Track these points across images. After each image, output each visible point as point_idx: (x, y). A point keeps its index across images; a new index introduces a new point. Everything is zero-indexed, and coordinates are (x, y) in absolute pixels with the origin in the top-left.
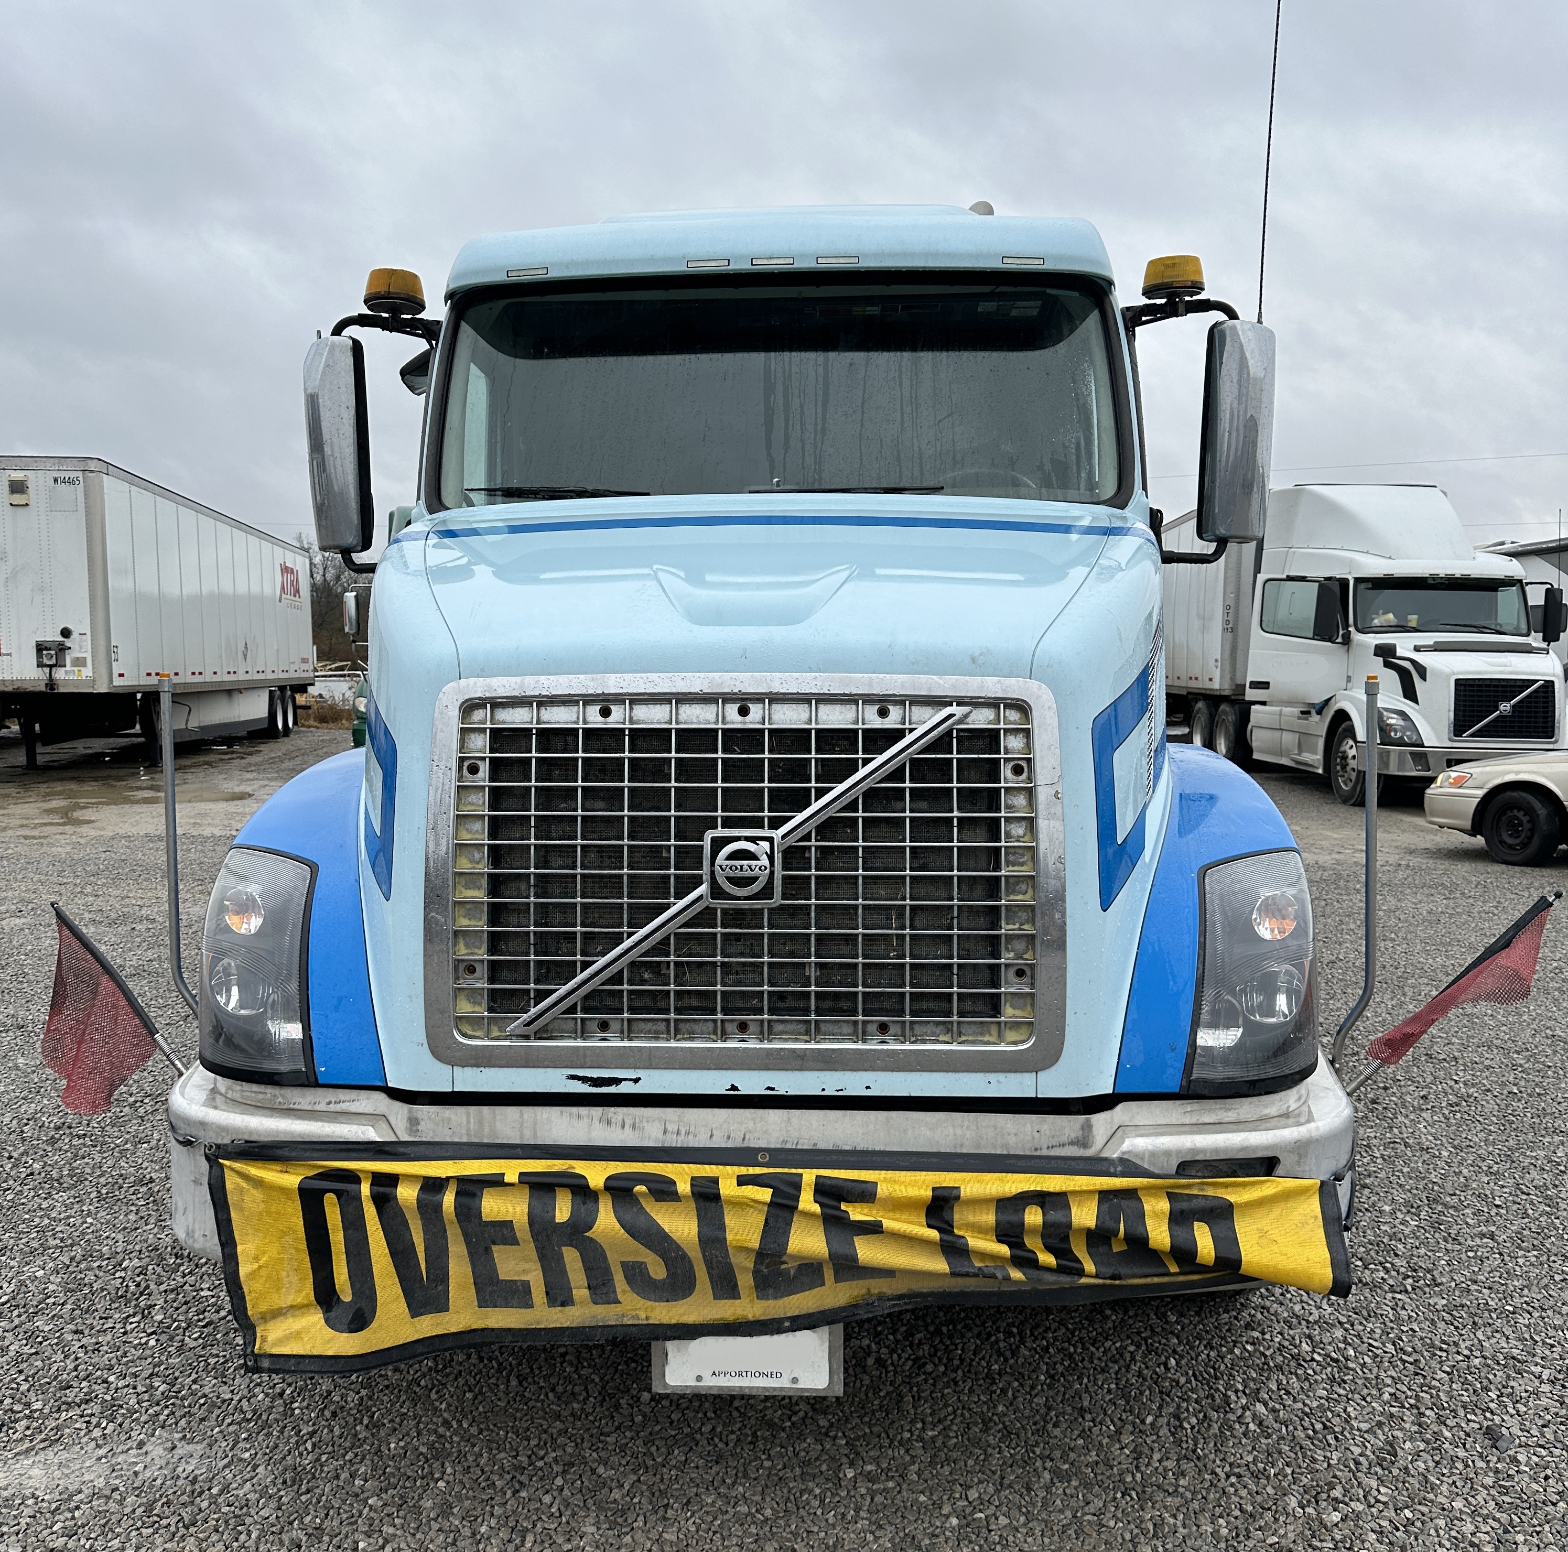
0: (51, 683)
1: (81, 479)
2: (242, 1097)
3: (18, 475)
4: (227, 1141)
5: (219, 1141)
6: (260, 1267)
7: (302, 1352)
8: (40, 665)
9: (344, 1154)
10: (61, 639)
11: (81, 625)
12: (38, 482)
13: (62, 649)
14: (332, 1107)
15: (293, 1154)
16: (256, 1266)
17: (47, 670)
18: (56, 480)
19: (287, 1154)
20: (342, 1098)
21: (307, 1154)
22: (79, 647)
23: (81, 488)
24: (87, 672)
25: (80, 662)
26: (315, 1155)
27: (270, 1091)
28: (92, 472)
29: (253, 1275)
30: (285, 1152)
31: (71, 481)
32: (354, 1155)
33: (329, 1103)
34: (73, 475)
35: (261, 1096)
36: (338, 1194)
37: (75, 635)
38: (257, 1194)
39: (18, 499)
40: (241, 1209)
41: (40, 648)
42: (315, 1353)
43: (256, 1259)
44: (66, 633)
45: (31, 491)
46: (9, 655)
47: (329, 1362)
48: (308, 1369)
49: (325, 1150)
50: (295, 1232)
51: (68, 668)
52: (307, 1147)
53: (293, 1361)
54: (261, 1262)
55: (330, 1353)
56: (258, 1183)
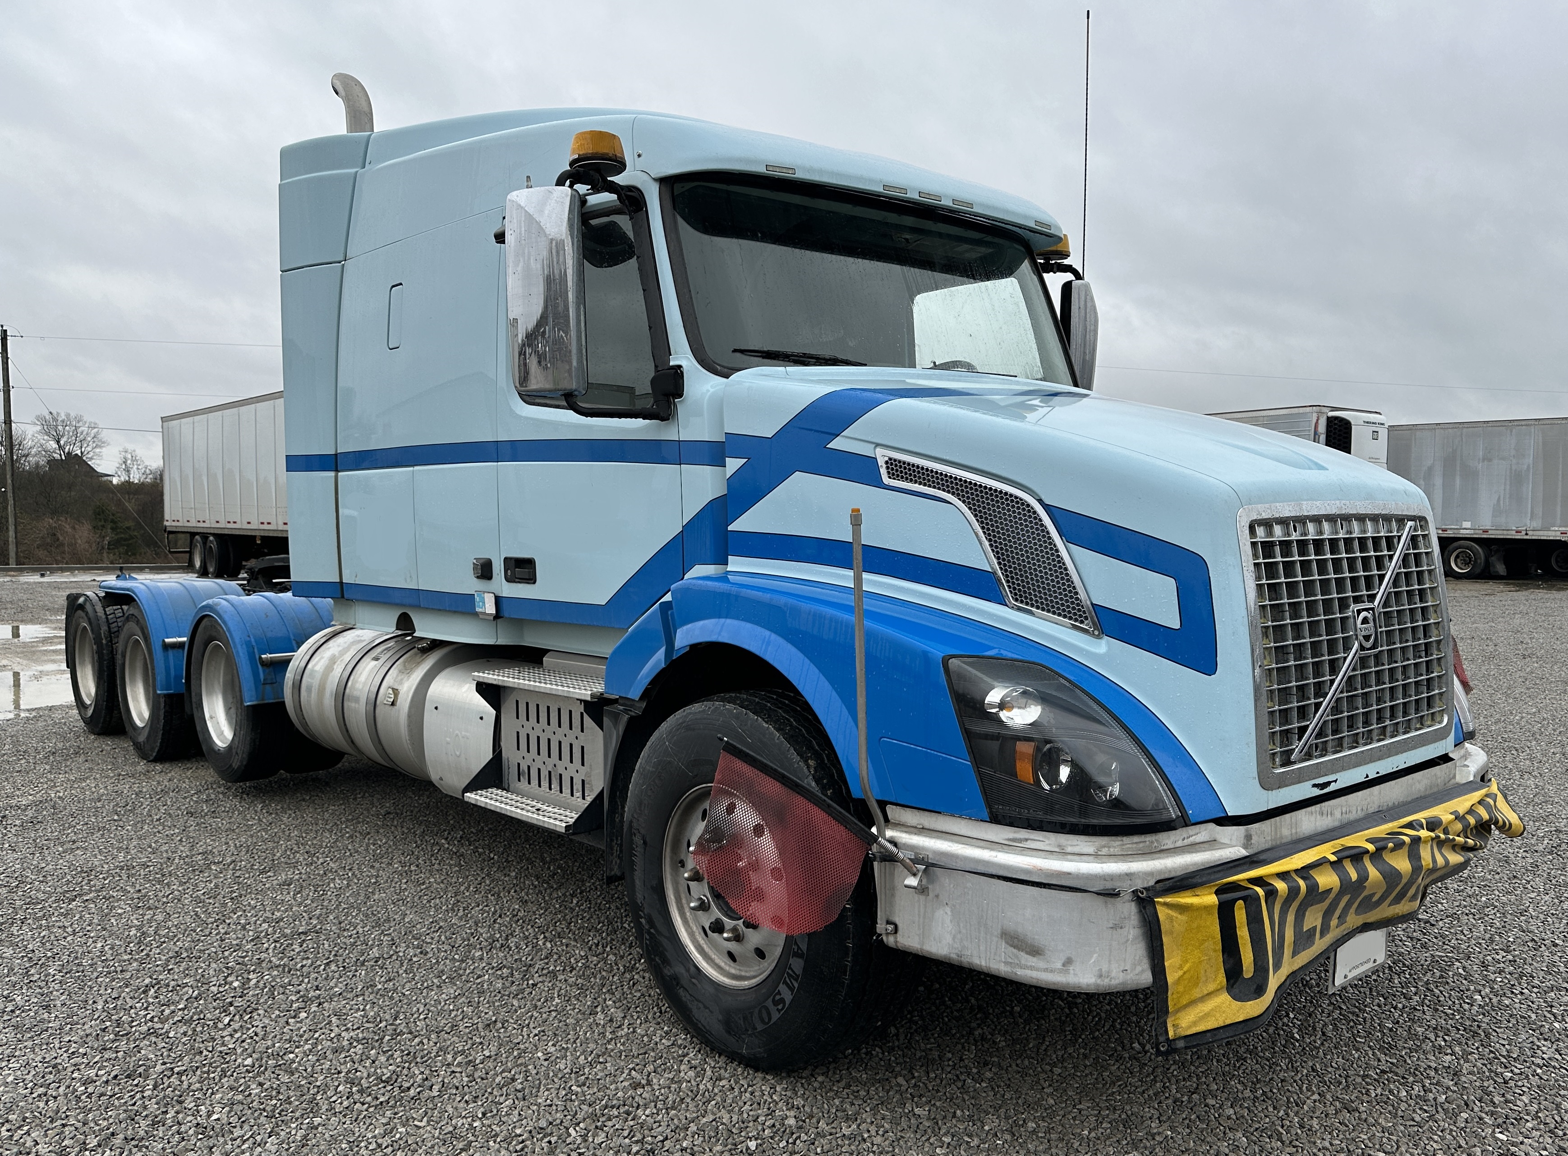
2: (1122, 850)
4: (1152, 883)
5: (1146, 885)
6: (1185, 973)
7: (1216, 1026)
9: (1234, 870)
14: (1186, 842)
15: (1204, 879)
16: (1181, 973)
19: (1200, 881)
20: (1191, 833)
21: (1212, 877)
26: (1218, 876)
27: (1148, 838)
29: (1178, 981)
30: (1198, 880)
32: (1239, 869)
33: (1184, 839)
35: (1141, 845)
36: (1244, 899)
38: (1182, 918)
40: (1172, 933)
42: (1228, 1022)
43: (1181, 967)
47: (1241, 1026)
48: (1224, 1036)
49: (1222, 870)
50: (1213, 938)
52: (1210, 871)
53: (1209, 1034)
54: (1185, 969)
55: (1241, 1019)
56: (1182, 909)
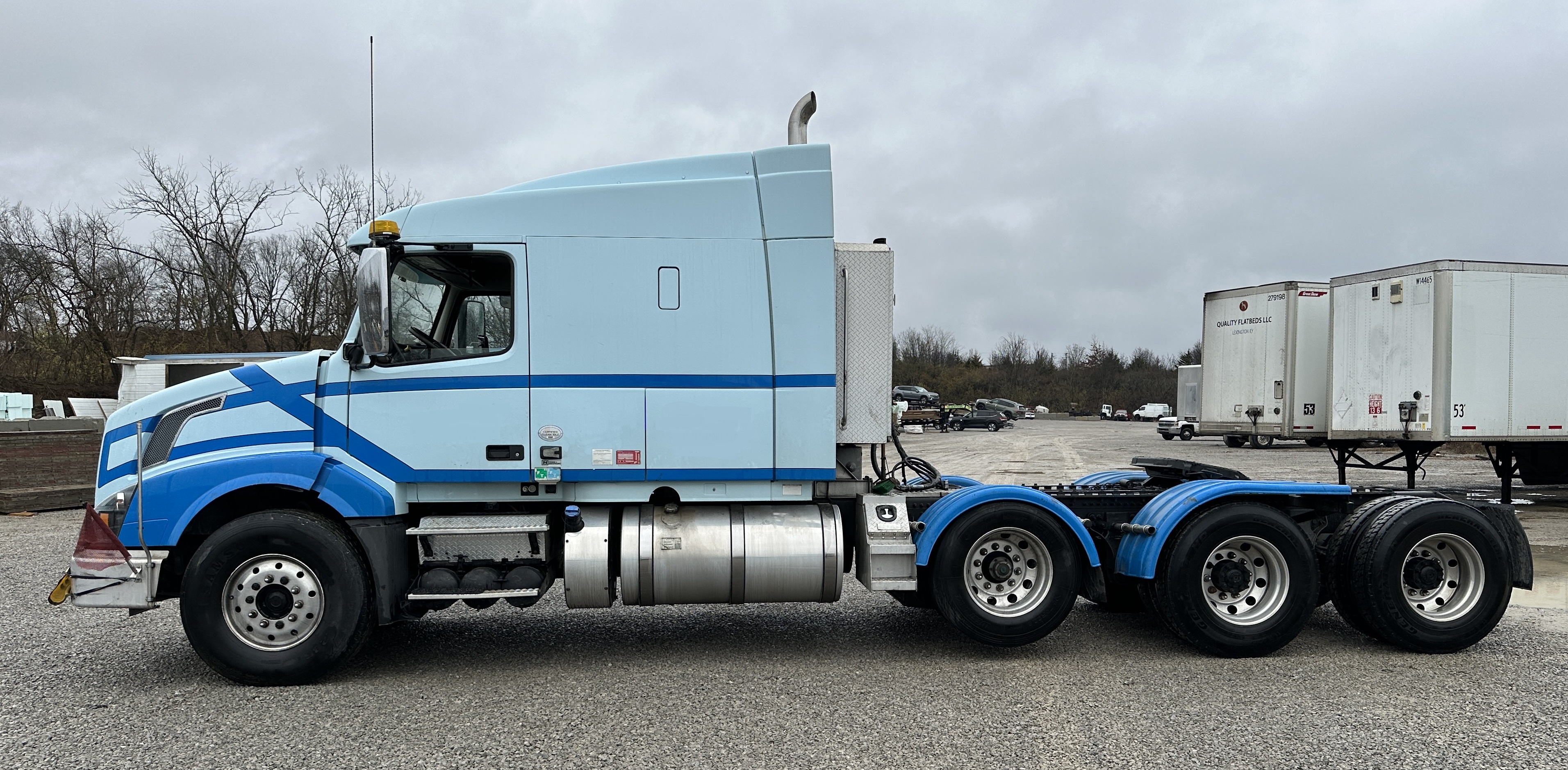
0: (1407, 432)
1: (1432, 278)
3: (1395, 281)
8: (1402, 420)
10: (1414, 400)
11: (1426, 391)
12: (1407, 282)
13: (1413, 407)
17: (1404, 423)
18: (1418, 281)
22: (1425, 407)
23: (1432, 284)
24: (1428, 425)
25: (1424, 417)
28: (1440, 271)
31: (1425, 281)
34: (1427, 275)
37: (1423, 398)
39: (1396, 298)
41: (1401, 406)
44: (1417, 395)
45: (1404, 292)
46: (1386, 412)
51: (1418, 422)
